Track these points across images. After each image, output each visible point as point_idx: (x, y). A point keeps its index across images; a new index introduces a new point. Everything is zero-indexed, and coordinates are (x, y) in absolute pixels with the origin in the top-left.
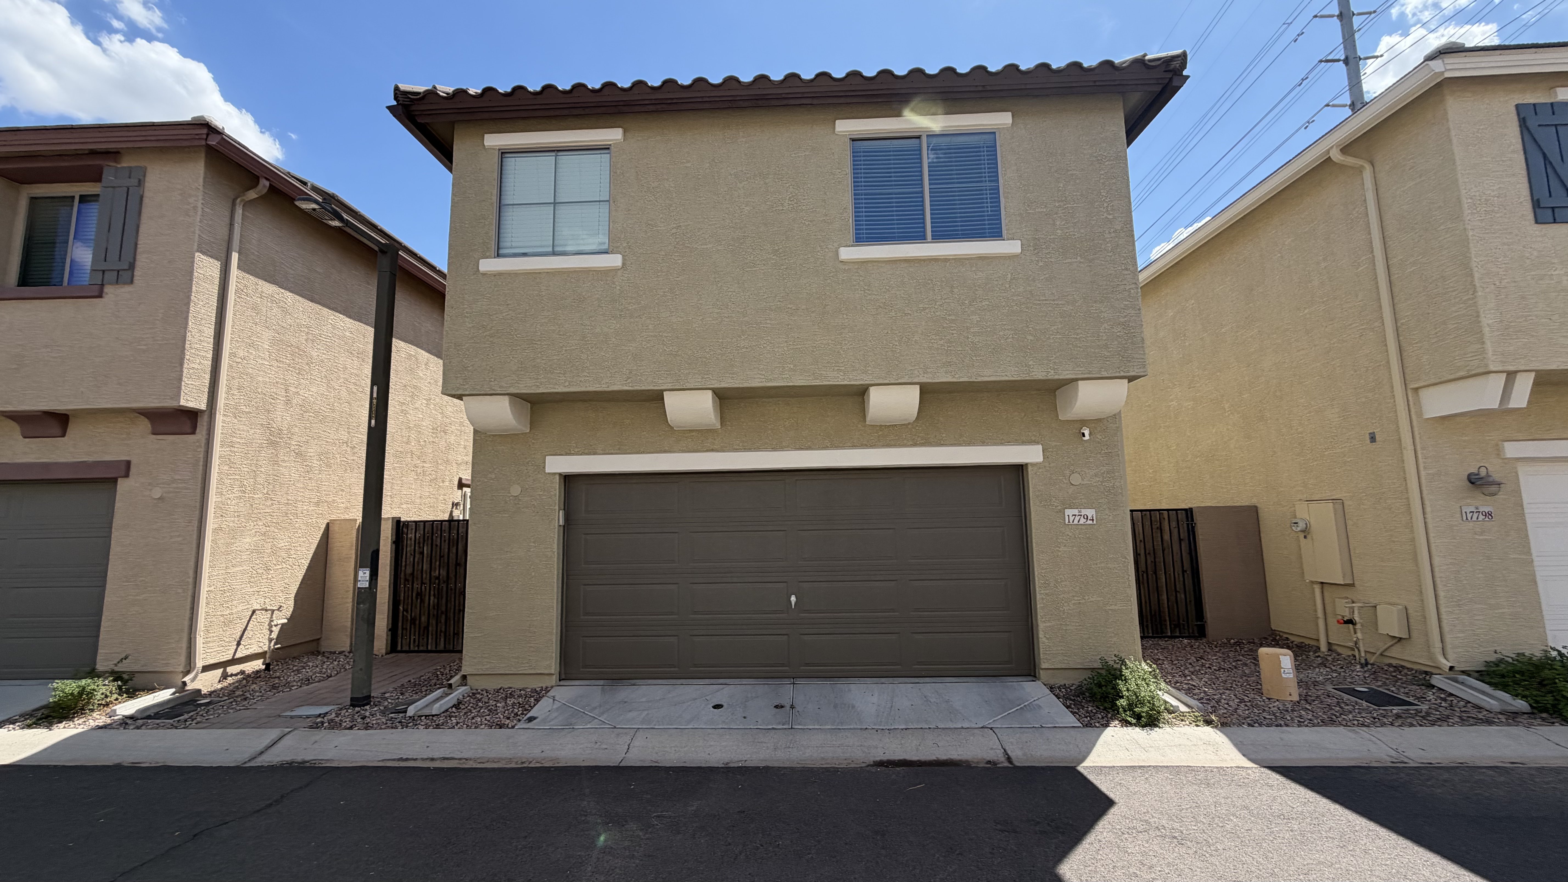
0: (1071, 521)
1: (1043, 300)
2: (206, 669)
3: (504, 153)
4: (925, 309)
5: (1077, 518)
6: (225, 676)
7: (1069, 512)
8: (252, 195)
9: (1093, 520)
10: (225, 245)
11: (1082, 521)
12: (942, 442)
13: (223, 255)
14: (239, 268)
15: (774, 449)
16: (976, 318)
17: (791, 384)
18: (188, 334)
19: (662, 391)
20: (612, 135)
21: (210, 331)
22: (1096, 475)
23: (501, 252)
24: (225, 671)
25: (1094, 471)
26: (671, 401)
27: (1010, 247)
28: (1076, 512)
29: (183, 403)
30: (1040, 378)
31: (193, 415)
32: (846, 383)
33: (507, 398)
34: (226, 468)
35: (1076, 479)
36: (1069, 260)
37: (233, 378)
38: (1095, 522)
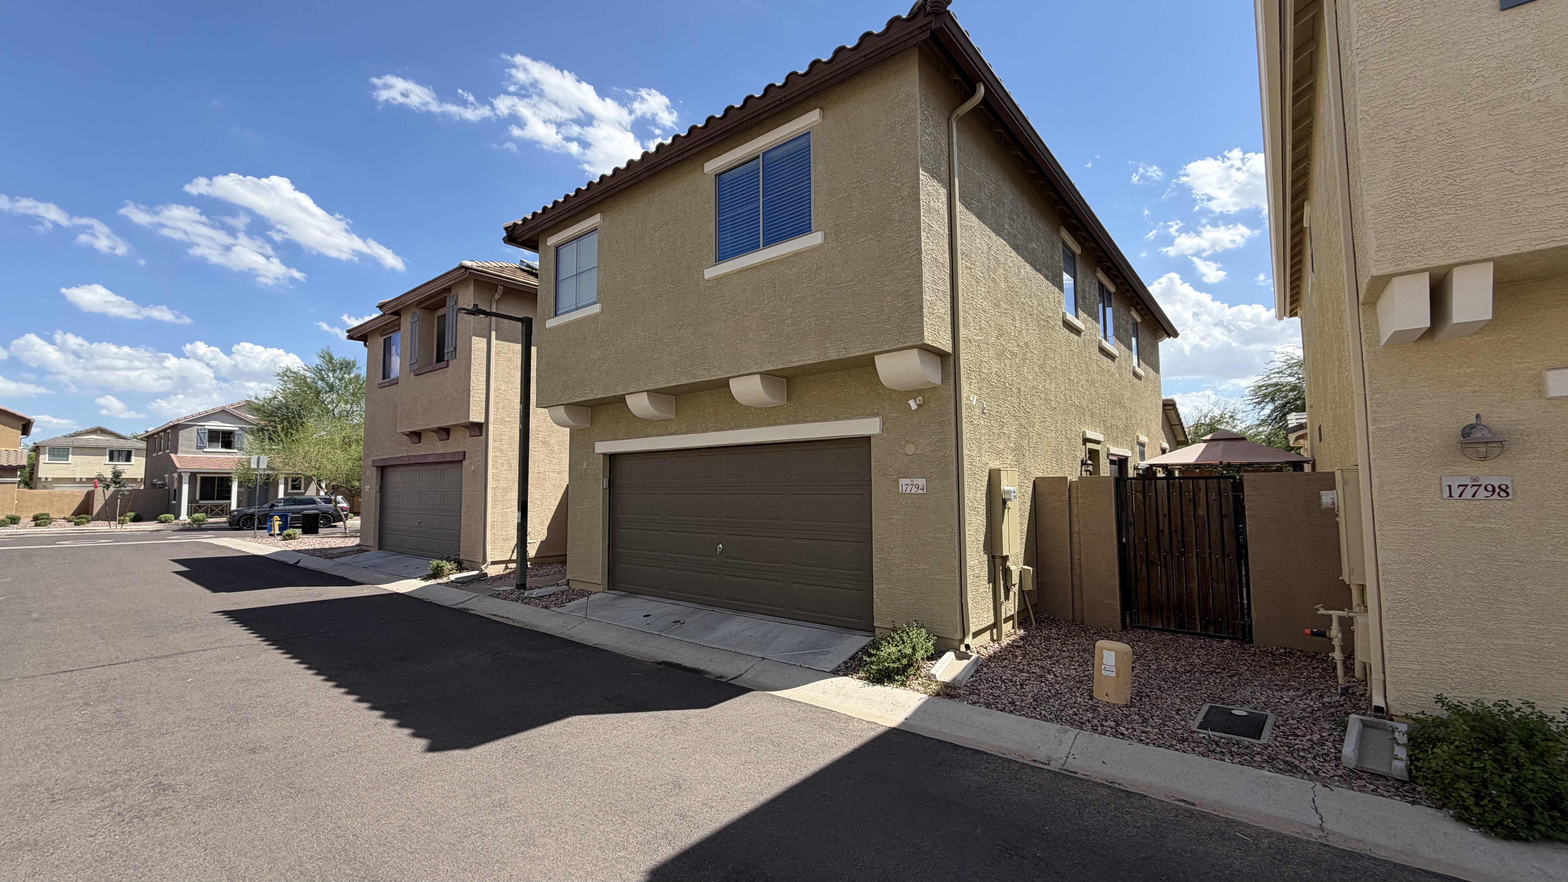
0: (904, 490)
1: (839, 284)
2: (493, 563)
3: (557, 248)
4: (756, 309)
5: (909, 487)
6: (507, 568)
7: (902, 481)
8: (497, 296)
9: (923, 489)
10: (488, 328)
11: (914, 490)
12: (807, 419)
13: (488, 334)
14: (497, 339)
15: (703, 431)
16: (790, 310)
17: (679, 383)
18: (471, 382)
19: (623, 396)
20: (595, 220)
21: (483, 379)
22: (928, 445)
23: (558, 313)
24: (507, 566)
25: (928, 441)
26: (630, 401)
27: (814, 239)
28: (908, 481)
29: (471, 420)
30: (835, 358)
31: (479, 426)
32: (709, 379)
33: (562, 407)
34: (499, 453)
35: (910, 449)
36: (863, 239)
37: (499, 403)
38: (925, 492)
